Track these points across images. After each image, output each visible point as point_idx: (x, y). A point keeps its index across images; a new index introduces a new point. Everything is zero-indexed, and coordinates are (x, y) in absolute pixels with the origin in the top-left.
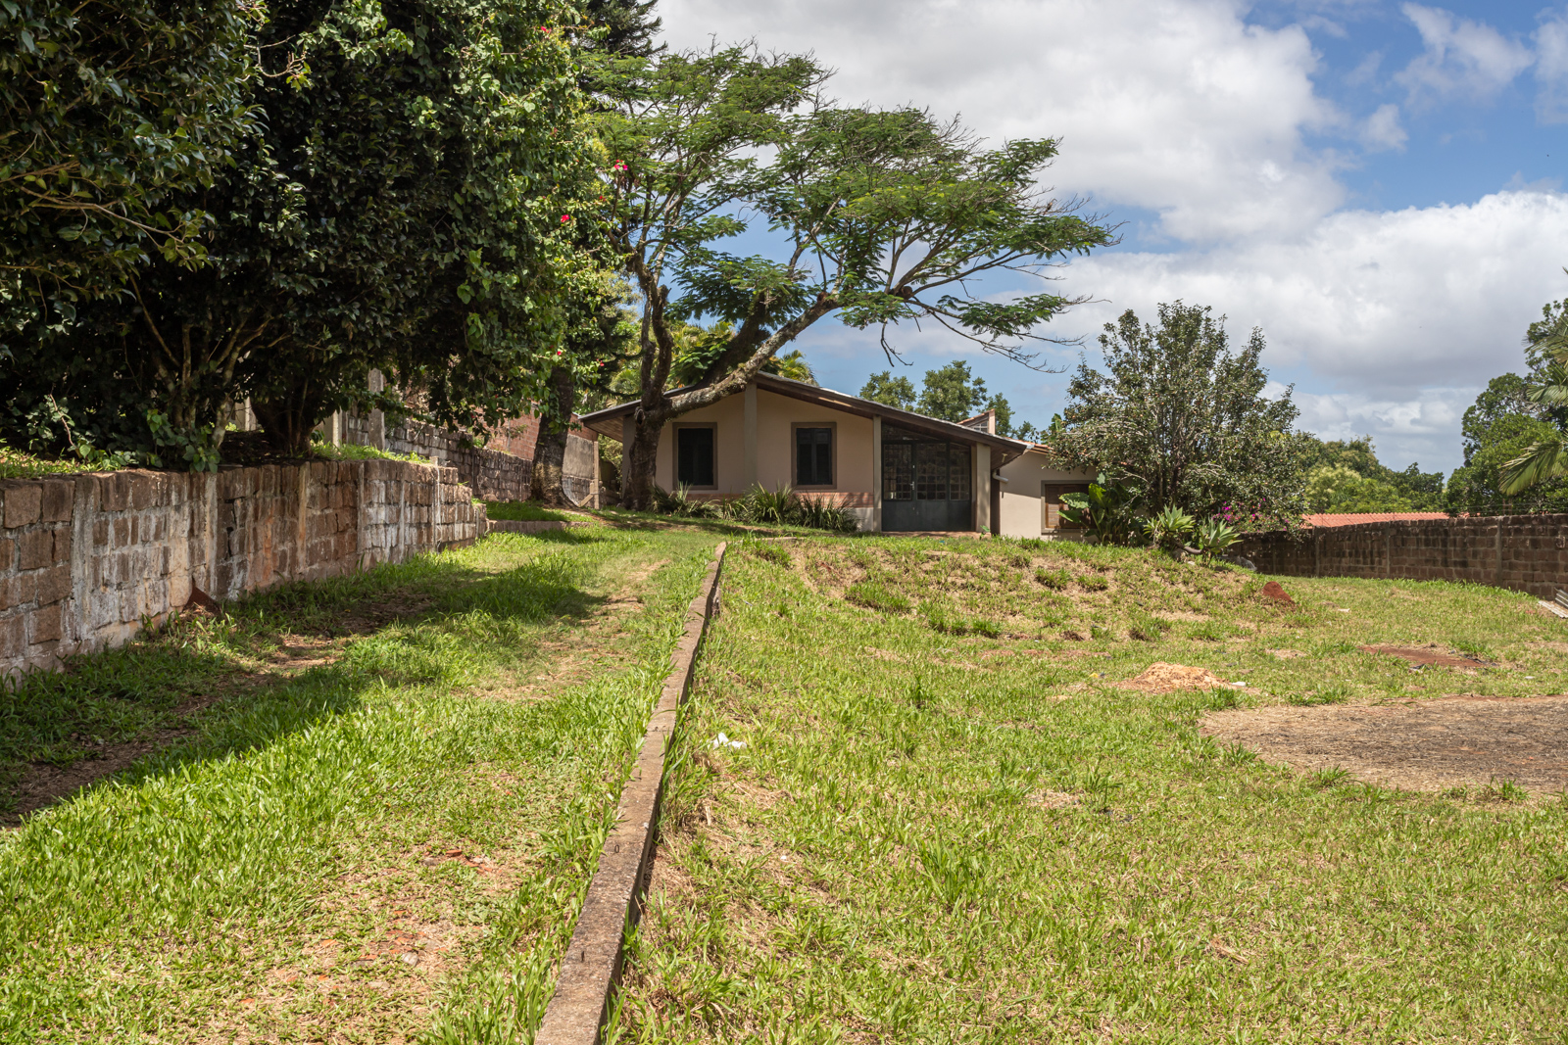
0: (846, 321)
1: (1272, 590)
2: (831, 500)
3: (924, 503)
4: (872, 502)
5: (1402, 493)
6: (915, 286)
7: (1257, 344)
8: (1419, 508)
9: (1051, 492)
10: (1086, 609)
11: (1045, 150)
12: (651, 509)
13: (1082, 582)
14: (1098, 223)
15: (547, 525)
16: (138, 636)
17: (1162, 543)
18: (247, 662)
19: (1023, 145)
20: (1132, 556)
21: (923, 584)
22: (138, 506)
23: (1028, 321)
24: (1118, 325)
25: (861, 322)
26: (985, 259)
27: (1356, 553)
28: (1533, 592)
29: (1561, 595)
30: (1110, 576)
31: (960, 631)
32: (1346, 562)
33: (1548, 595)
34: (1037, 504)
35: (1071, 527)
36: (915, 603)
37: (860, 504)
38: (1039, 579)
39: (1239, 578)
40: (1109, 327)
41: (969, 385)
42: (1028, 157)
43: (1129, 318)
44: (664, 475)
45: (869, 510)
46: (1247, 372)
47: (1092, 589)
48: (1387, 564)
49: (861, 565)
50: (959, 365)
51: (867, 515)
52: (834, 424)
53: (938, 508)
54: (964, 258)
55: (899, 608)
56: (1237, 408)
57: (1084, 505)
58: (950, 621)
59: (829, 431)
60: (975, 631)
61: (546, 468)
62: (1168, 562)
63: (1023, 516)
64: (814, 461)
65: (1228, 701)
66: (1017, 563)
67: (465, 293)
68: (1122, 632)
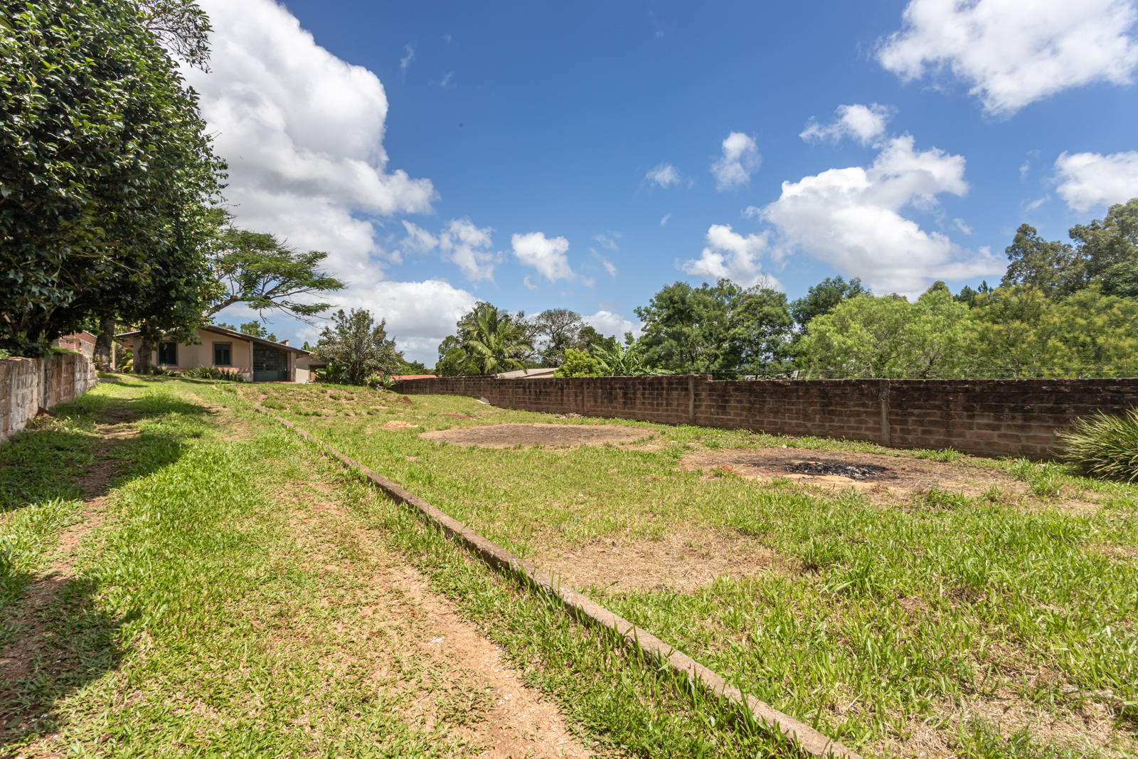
0: (250, 306)
1: (406, 399)
2: (233, 370)
3: (269, 372)
4: (249, 371)
5: (412, 369)
6: (272, 296)
8: (417, 374)
9: (312, 368)
10: (348, 406)
11: (323, 256)
12: (150, 374)
13: (345, 398)
14: (342, 282)
15: (112, 380)
16: (26, 427)
17: (370, 385)
18: (90, 434)
19: (316, 253)
20: (360, 389)
21: (289, 399)
23: (316, 311)
24: (338, 314)
25: (256, 307)
26: (299, 290)
27: (417, 387)
28: (474, 397)
29: (482, 398)
30: (354, 395)
31: (307, 415)
32: (414, 390)
33: (479, 398)
34: (307, 372)
35: (320, 379)
36: (288, 406)
37: (244, 372)
38: (331, 397)
39: (394, 396)
40: (334, 314)
41: (260, 329)
42: (317, 257)
43: (341, 312)
44: (154, 360)
45: (248, 374)
46: (380, 331)
47: (349, 400)
48: (428, 390)
49: (265, 393)
50: (256, 322)
51: (247, 375)
52: (231, 343)
53: (275, 373)
54: (291, 288)
55: (282, 408)
56: (378, 343)
57: (325, 373)
58: (303, 412)
59: (229, 345)
60: (313, 415)
61: (101, 357)
62: (373, 390)
63: (302, 376)
64: (223, 355)
65: (423, 430)
66: (323, 392)
67: (173, 294)
68: (364, 413)
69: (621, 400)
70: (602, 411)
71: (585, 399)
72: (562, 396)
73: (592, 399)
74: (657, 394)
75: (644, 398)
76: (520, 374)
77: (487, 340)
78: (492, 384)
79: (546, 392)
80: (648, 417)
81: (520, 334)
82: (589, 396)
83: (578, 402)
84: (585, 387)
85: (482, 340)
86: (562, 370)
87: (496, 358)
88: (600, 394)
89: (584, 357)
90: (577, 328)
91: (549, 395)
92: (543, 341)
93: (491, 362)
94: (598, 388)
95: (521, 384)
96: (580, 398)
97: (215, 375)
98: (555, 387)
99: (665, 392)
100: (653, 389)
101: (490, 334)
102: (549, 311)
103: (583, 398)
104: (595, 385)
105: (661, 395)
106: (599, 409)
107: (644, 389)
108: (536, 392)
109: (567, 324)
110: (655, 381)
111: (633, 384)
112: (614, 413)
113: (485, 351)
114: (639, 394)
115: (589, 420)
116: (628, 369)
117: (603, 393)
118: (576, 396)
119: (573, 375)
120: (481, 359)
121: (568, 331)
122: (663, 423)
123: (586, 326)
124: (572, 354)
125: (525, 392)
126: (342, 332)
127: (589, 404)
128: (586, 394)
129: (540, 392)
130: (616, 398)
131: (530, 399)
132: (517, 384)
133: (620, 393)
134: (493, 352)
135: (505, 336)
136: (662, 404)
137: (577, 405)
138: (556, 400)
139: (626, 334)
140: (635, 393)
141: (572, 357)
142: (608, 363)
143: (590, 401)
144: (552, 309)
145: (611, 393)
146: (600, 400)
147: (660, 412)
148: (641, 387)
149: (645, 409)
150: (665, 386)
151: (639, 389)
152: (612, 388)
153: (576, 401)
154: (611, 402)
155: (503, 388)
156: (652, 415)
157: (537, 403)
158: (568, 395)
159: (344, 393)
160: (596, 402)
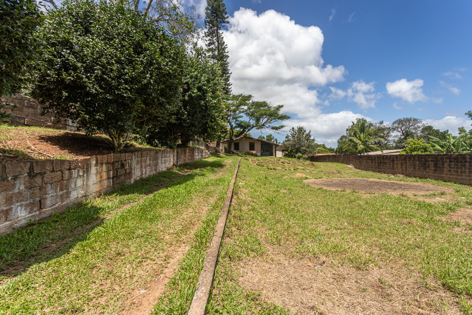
0: (256, 129)
1: (312, 164)
2: (254, 152)
3: (266, 152)
4: (259, 152)
5: (329, 151)
6: (265, 124)
7: (310, 132)
9: (283, 151)
10: (288, 166)
11: (282, 106)
12: (231, 153)
13: (287, 163)
14: (289, 116)
15: (218, 155)
16: (167, 170)
17: (298, 158)
18: (180, 173)
20: (294, 159)
21: (266, 163)
22: (167, 153)
23: (280, 128)
25: (258, 129)
26: (274, 121)
27: (323, 159)
28: (347, 164)
29: (351, 164)
30: (291, 162)
32: (322, 160)
33: (349, 164)
34: (281, 152)
35: (286, 155)
36: (265, 165)
38: (281, 162)
39: (308, 162)
40: (290, 129)
42: (280, 107)
43: (293, 128)
44: (232, 149)
46: (309, 135)
48: (327, 160)
50: (271, 134)
51: (259, 154)
53: (268, 153)
54: (272, 121)
55: (263, 166)
56: (308, 140)
57: (287, 153)
58: (270, 168)
59: (254, 143)
60: (273, 169)
61: (217, 148)
62: (298, 160)
63: (279, 154)
64: (252, 147)
65: (307, 178)
66: (279, 160)
67: (207, 126)
68: (292, 169)
69: (433, 168)
70: (419, 174)
71: (408, 167)
72: (393, 164)
73: (412, 167)
74: (461, 165)
75: (450, 167)
76: (379, 153)
77: (359, 136)
78: (355, 158)
79: (384, 162)
80: (453, 180)
81: (380, 132)
82: (410, 165)
83: (403, 168)
84: (408, 160)
85: (356, 137)
86: (405, 150)
87: (364, 145)
88: (417, 164)
89: (421, 143)
90: (419, 127)
91: (386, 164)
92: (395, 135)
93: (361, 147)
94: (416, 160)
95: (370, 158)
96: (405, 166)
97: (249, 154)
98: (389, 160)
99: (467, 164)
100: (458, 162)
101: (361, 133)
102: (399, 120)
103: (406, 166)
104: (414, 159)
105: (465, 166)
106: (417, 173)
107: (450, 162)
108: (378, 162)
109: (412, 125)
110: (460, 157)
111: (441, 158)
112: (427, 176)
113: (357, 141)
114: (446, 165)
115: (409, 179)
116: (457, 150)
117: (419, 164)
118: (402, 165)
119: (413, 153)
120: (355, 145)
121: (413, 129)
122: (465, 184)
123: (426, 125)
124: (412, 141)
125: (372, 162)
126: (293, 137)
127: (410, 170)
128: (408, 164)
129: (381, 162)
130: (428, 167)
131: (375, 165)
132: (368, 158)
133: (432, 164)
134: (363, 142)
135: (368, 134)
136: (465, 172)
137: (403, 170)
138: (390, 167)
139: (459, 128)
140: (443, 164)
141: (412, 143)
142: (440, 146)
143: (411, 168)
144: (402, 118)
145: (425, 164)
146: (417, 168)
147: (464, 177)
148: (448, 160)
149: (451, 175)
150: (468, 160)
151: (446, 162)
152: (426, 161)
153: (402, 167)
154: (425, 169)
155: (361, 160)
156: (456, 178)
157: (379, 168)
158: (397, 164)
159: (287, 161)
160: (414, 168)
